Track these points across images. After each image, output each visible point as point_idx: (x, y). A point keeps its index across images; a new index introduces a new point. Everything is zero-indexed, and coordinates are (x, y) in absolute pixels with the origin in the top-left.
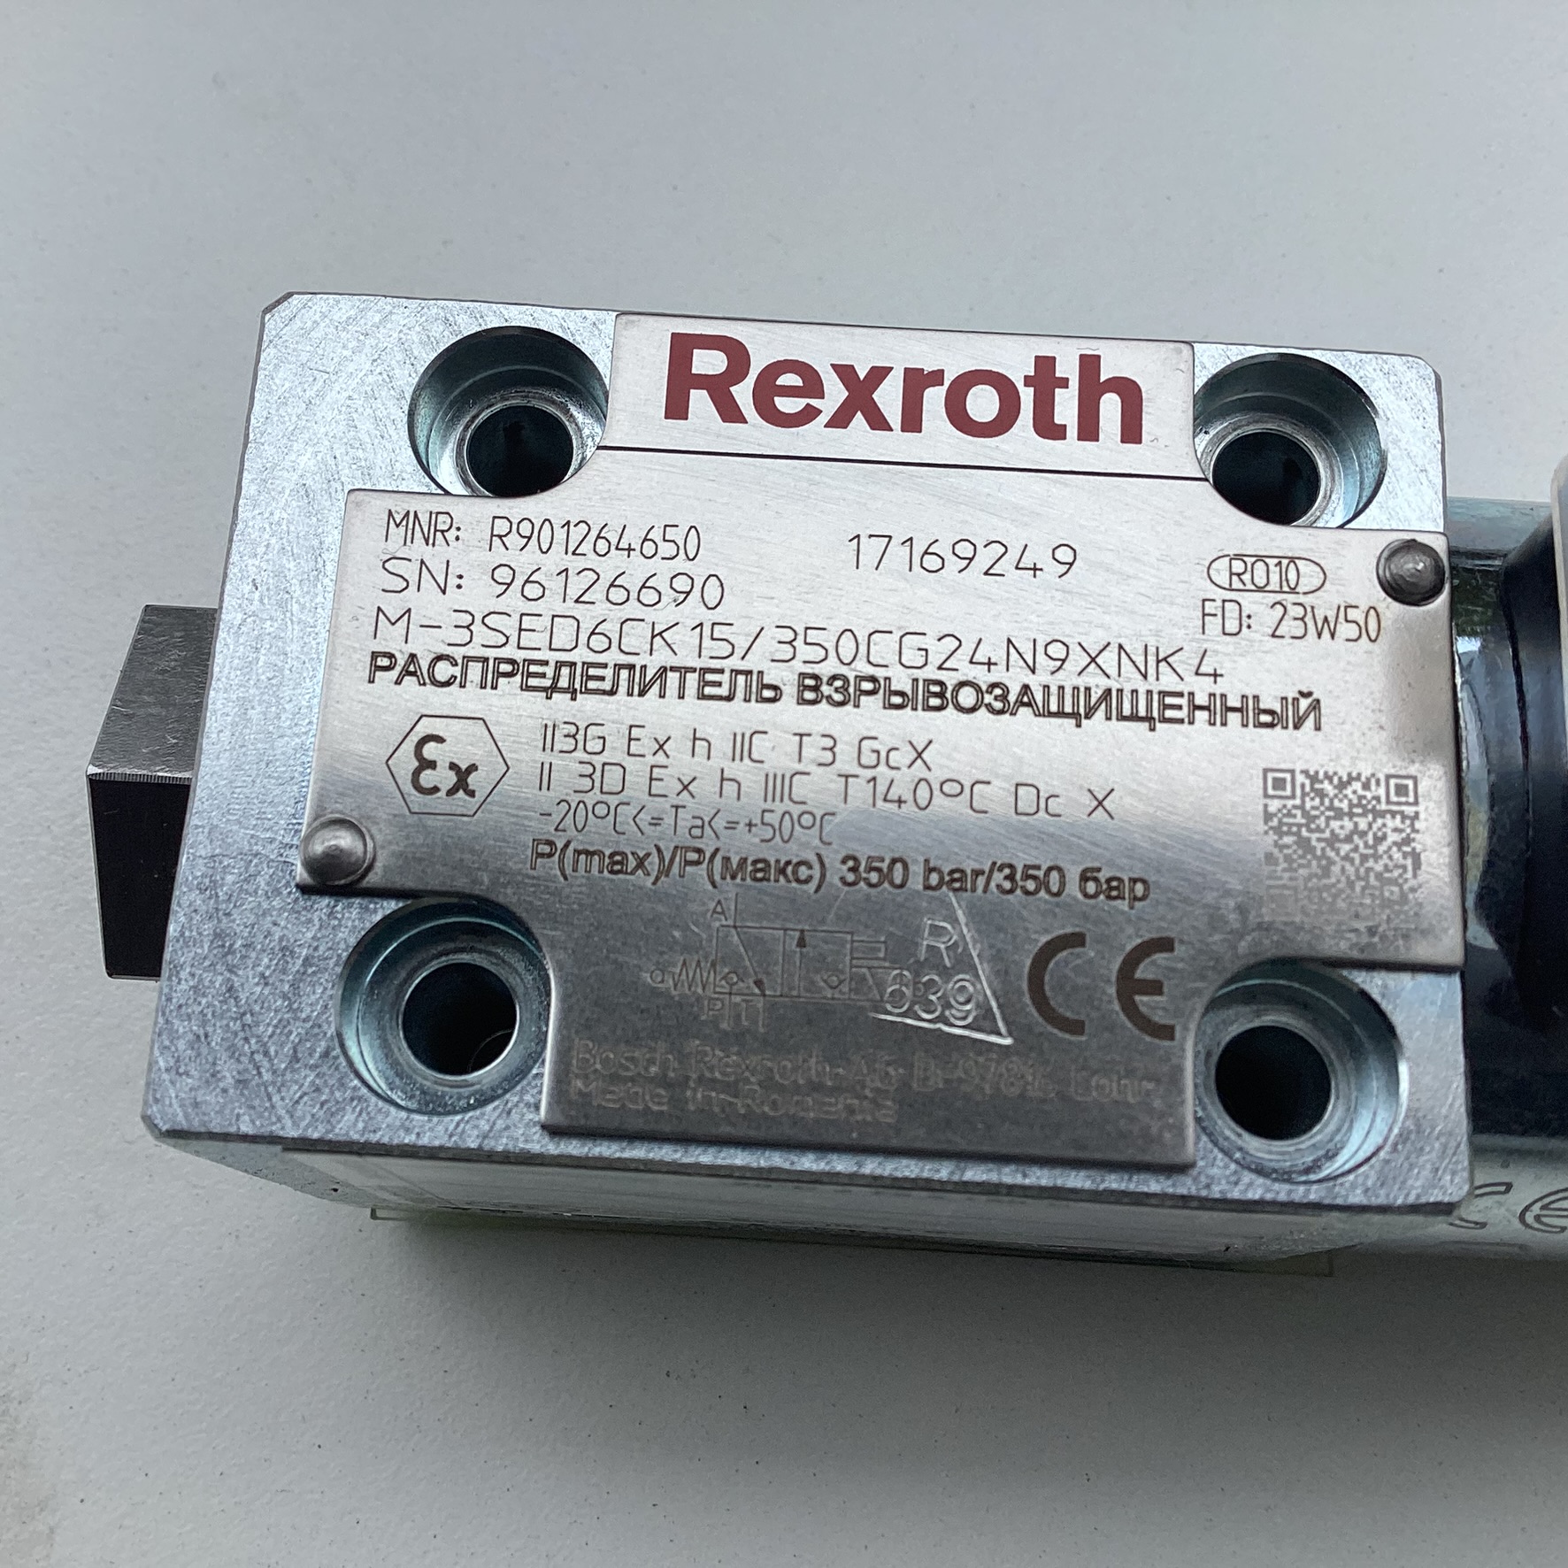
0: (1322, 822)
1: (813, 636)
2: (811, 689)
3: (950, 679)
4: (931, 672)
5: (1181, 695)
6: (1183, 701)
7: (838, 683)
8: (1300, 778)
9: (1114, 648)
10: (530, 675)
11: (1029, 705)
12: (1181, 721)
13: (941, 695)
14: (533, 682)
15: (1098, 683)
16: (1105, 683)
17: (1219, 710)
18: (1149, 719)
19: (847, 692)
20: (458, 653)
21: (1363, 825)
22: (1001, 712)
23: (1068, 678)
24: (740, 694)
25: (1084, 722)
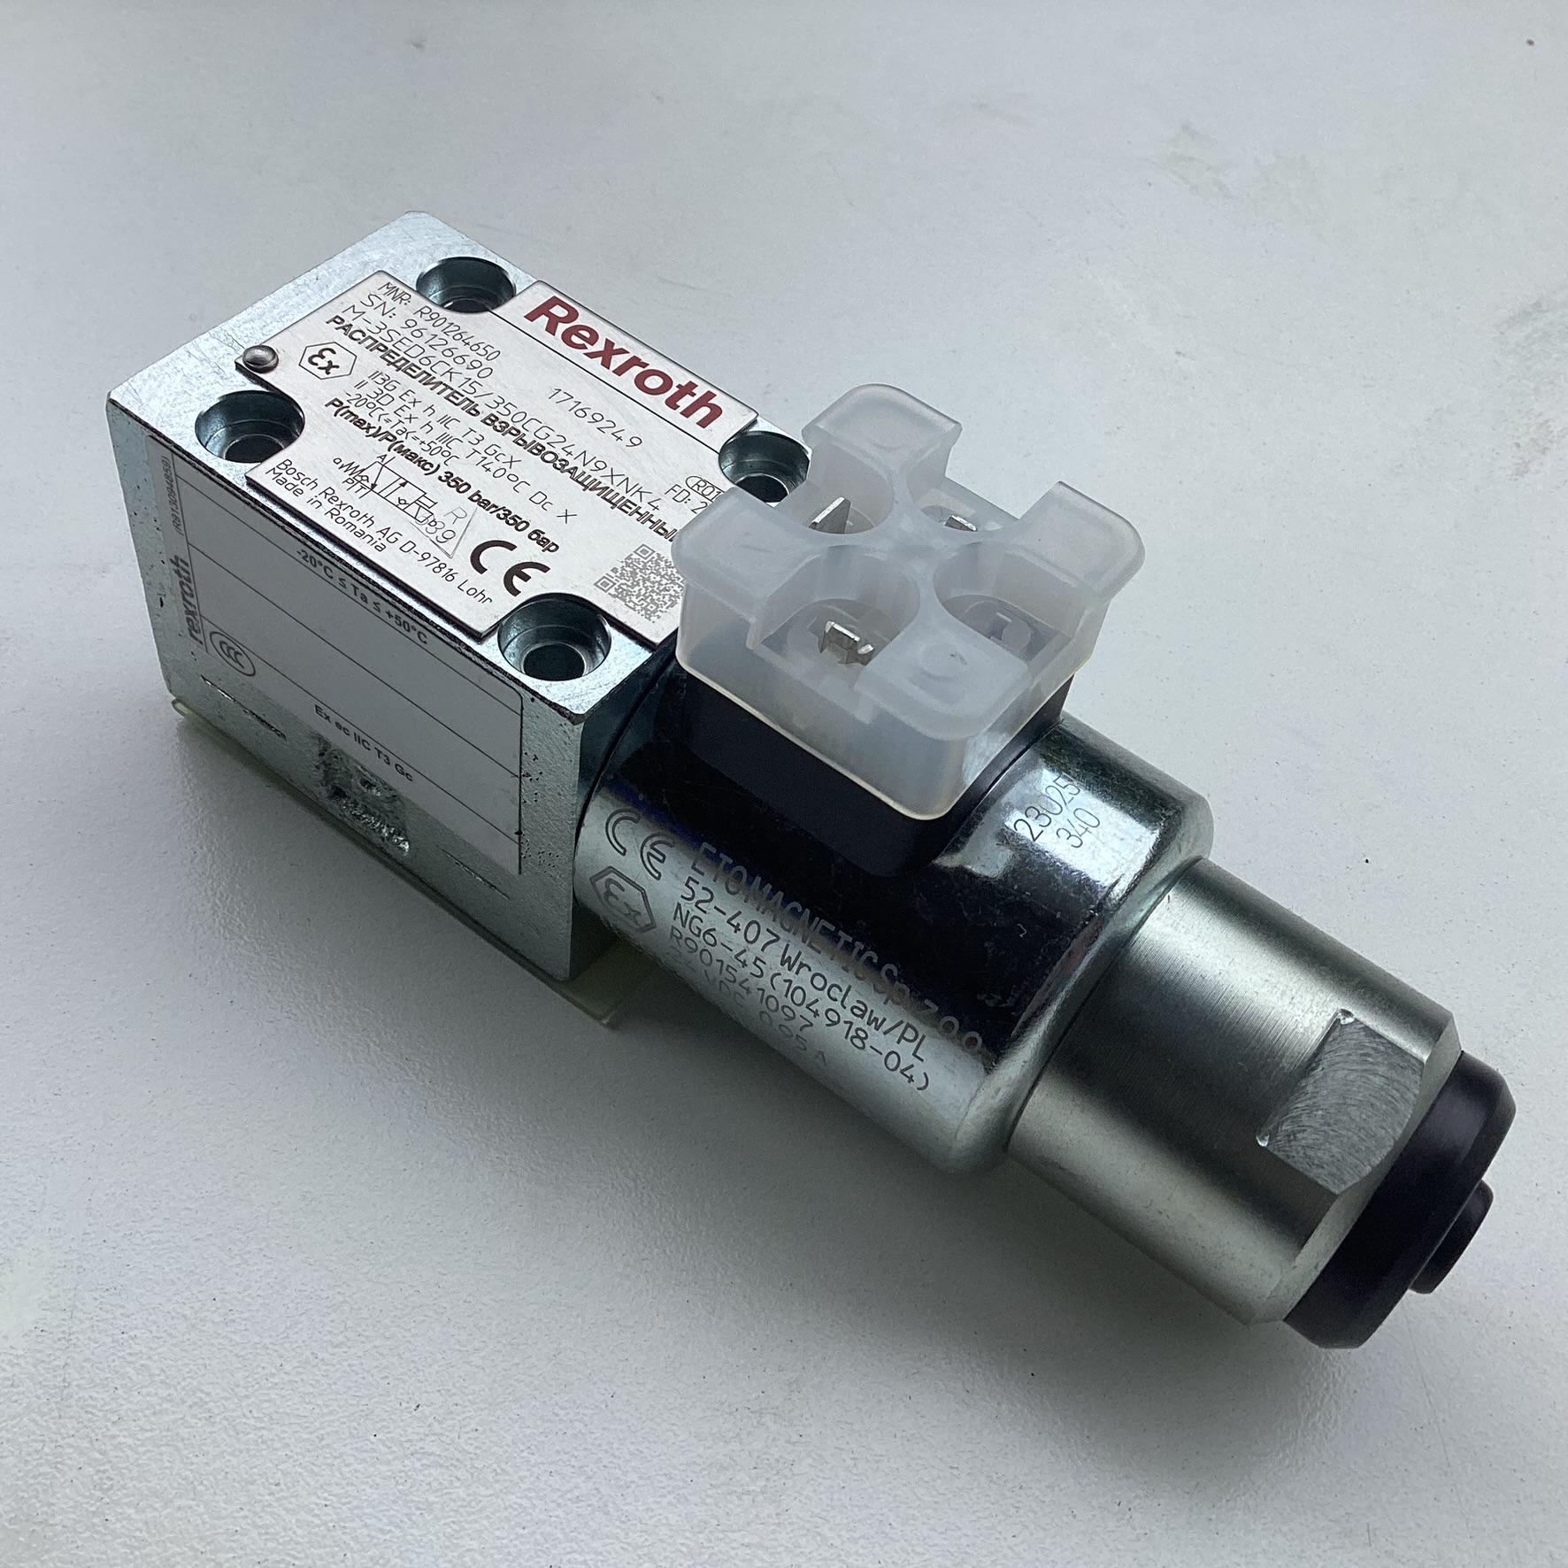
0: (648, 572)
1: (509, 407)
2: (491, 420)
3: (548, 448)
4: (544, 443)
5: (636, 505)
6: (634, 508)
7: (504, 425)
8: (655, 555)
9: (624, 478)
10: (389, 355)
11: (571, 473)
12: (627, 512)
13: (540, 451)
14: (387, 357)
15: (606, 482)
16: (609, 485)
17: (645, 518)
18: (614, 505)
19: (504, 429)
20: (368, 334)
21: (664, 582)
22: (558, 469)
23: (595, 475)
24: (463, 406)
25: (588, 490)
